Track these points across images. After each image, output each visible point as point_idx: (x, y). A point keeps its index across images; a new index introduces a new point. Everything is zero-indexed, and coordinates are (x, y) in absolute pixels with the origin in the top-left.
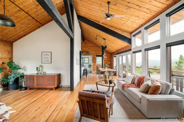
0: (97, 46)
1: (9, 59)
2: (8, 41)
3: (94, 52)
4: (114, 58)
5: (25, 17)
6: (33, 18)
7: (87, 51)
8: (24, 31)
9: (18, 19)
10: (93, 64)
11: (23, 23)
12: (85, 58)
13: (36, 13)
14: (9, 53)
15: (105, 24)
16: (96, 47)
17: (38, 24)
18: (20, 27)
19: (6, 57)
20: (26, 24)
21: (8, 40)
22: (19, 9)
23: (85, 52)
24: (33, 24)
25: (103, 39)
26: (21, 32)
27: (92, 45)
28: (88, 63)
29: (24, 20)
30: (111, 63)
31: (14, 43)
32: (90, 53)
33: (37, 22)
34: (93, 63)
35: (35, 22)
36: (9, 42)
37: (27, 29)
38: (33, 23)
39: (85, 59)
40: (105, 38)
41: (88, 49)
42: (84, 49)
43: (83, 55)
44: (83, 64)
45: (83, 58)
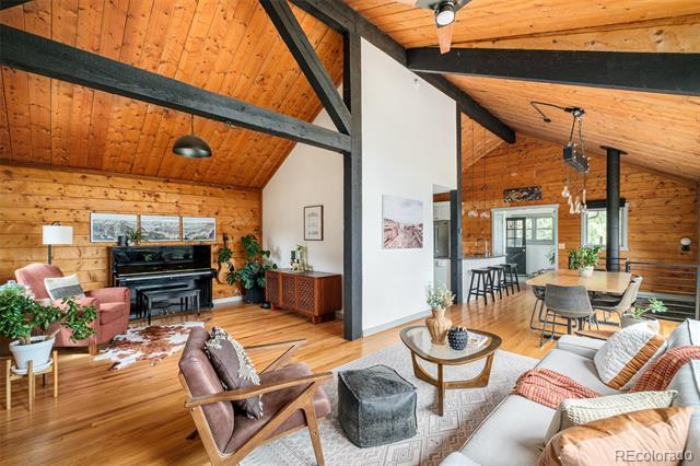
1: (256, 230)
2: (252, 188)
7: (527, 185)
8: (271, 157)
10: (563, 246)
12: (535, 218)
13: (272, 102)
14: (254, 216)
15: (531, 35)
18: (256, 148)
19: (249, 224)
21: (251, 186)
23: (517, 190)
25: (568, 110)
26: (265, 161)
28: (553, 241)
31: (264, 190)
32: (546, 194)
34: (562, 241)
36: (253, 190)
39: (535, 224)
40: (572, 103)
41: (537, 173)
42: (514, 174)
43: (508, 204)
44: (524, 243)
45: (524, 219)
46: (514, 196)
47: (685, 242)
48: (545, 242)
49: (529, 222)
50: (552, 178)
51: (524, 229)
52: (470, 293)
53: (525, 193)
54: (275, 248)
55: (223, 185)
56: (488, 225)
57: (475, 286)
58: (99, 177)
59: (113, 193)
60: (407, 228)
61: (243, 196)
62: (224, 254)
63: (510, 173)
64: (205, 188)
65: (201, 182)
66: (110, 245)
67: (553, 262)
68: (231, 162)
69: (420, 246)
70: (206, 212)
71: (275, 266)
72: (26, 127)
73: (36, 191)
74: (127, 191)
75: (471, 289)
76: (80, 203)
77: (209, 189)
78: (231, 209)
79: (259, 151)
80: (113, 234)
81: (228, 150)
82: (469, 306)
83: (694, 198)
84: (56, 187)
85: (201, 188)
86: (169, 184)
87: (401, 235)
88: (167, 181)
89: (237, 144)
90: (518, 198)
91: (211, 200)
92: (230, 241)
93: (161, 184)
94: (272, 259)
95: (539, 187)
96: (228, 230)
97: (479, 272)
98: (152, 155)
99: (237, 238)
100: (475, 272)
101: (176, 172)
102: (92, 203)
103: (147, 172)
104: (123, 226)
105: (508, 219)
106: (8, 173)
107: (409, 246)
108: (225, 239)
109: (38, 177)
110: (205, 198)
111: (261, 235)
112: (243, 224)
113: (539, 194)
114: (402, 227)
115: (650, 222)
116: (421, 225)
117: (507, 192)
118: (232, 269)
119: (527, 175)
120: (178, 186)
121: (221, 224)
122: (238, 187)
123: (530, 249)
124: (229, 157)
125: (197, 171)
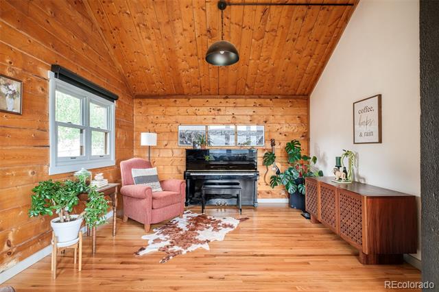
1: (303, 136)
2: (299, 95)
5: (287, 16)
6: (307, 4)
8: (314, 57)
9: (279, 33)
11: (296, 36)
14: (302, 122)
17: (334, 12)
18: (296, 50)
19: (296, 131)
20: (302, 33)
21: (297, 93)
22: (260, 8)
24: (319, 22)
26: (308, 62)
29: (291, 28)
33: (327, 7)
35: (323, 13)
36: (301, 97)
37: (317, 45)
38: (320, 19)
54: (321, 154)
55: (271, 96)
58: (184, 100)
59: (191, 110)
61: (290, 104)
62: (269, 158)
64: (255, 100)
65: (252, 95)
66: (189, 148)
68: (273, 70)
70: (256, 121)
71: (321, 174)
72: (139, 70)
73: (152, 113)
74: (200, 108)
76: (173, 119)
77: (259, 101)
78: (278, 117)
79: (299, 52)
80: (191, 140)
81: (269, 58)
84: (161, 109)
85: (251, 101)
86: (227, 100)
88: (227, 98)
89: (275, 49)
91: (259, 110)
92: (277, 147)
93: (222, 100)
94: (319, 166)
96: (276, 136)
98: (211, 76)
99: (284, 144)
101: (231, 89)
102: (180, 118)
103: (211, 92)
104: (197, 134)
106: (140, 103)
108: (273, 144)
109: (153, 104)
110: (255, 109)
111: (308, 140)
112: (289, 130)
118: (278, 173)
120: (233, 100)
121: (270, 131)
122: (285, 96)
124: (271, 66)
125: (246, 85)
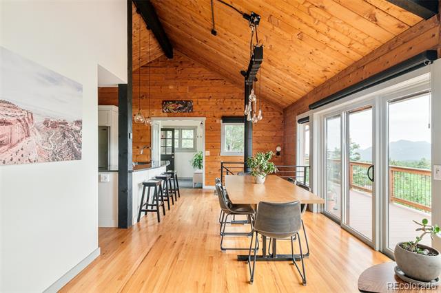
0: (226, 76)
3: (212, 102)
4: (300, 127)
7: (182, 98)
10: (208, 153)
12: (181, 129)
16: (221, 82)
23: (173, 102)
25: (246, 16)
27: (206, 73)
28: (194, 149)
30: (283, 149)
32: (196, 108)
34: (207, 149)
39: (180, 134)
41: (189, 89)
42: (171, 87)
43: (166, 114)
44: (173, 151)
45: (173, 130)
46: (171, 107)
47: (279, 149)
48: (188, 150)
49: (177, 133)
50: (201, 95)
51: (173, 138)
52: (141, 210)
53: (180, 106)
56: (148, 133)
57: (145, 201)
60: (51, 125)
63: (168, 85)
67: (200, 167)
69: (77, 156)
75: (141, 206)
82: (139, 226)
83: (282, 119)
87: (36, 138)
90: (175, 110)
95: (191, 101)
97: (149, 185)
100: (145, 185)
105: (162, 130)
107: (56, 156)
113: (191, 107)
114: (38, 120)
115: (261, 135)
116: (79, 122)
117: (165, 103)
119: (181, 89)
123: (178, 156)
